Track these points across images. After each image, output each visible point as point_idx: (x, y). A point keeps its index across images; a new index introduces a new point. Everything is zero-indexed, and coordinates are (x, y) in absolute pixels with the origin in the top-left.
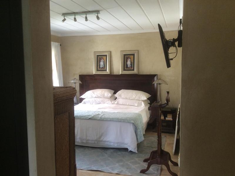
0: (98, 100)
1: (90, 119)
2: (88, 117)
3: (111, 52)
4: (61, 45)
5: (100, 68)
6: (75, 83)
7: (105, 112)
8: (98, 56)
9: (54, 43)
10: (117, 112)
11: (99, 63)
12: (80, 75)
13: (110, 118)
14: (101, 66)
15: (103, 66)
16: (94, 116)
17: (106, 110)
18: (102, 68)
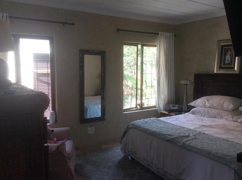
0: (213, 111)
1: (168, 140)
2: (168, 138)
4: (175, 36)
5: (224, 64)
6: (186, 85)
7: (204, 133)
8: (222, 46)
9: (165, 33)
10: (224, 139)
11: (225, 56)
12: (195, 75)
13: (197, 148)
14: (226, 62)
15: (230, 61)
16: (177, 138)
17: (207, 131)
18: (228, 64)
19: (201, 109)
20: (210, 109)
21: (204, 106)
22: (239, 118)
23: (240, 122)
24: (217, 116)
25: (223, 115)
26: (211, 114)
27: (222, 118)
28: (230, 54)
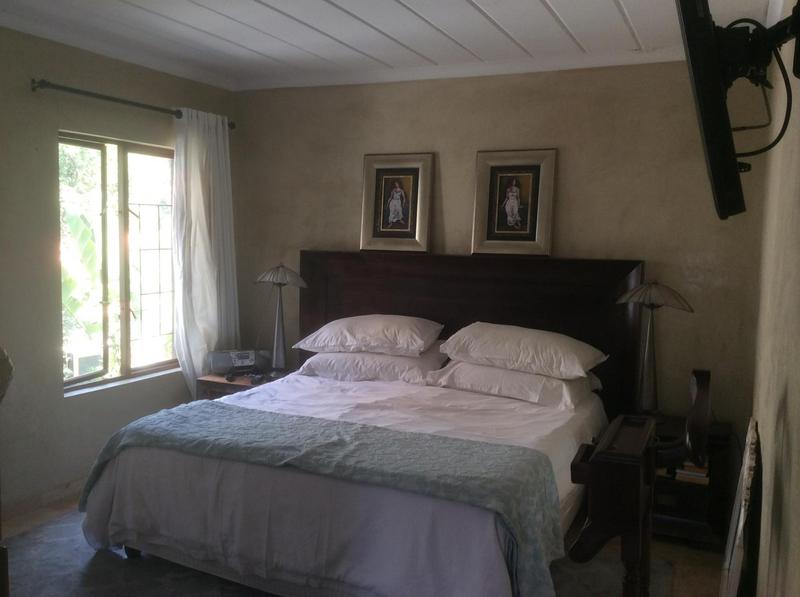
0: (370, 362)
1: (287, 466)
2: (283, 457)
3: (434, 156)
4: (232, 126)
5: (386, 223)
6: (280, 285)
7: (376, 428)
8: (380, 172)
9: (201, 113)
10: (433, 437)
11: (386, 203)
12: (304, 254)
14: (392, 218)
15: (401, 216)
16: (313, 452)
17: (385, 420)
18: (397, 224)
19: (332, 357)
20: (358, 357)
21: (343, 348)
22: (441, 376)
23: (444, 383)
24: (381, 375)
25: (396, 370)
26: (363, 369)
27: (394, 378)
28: (401, 196)
